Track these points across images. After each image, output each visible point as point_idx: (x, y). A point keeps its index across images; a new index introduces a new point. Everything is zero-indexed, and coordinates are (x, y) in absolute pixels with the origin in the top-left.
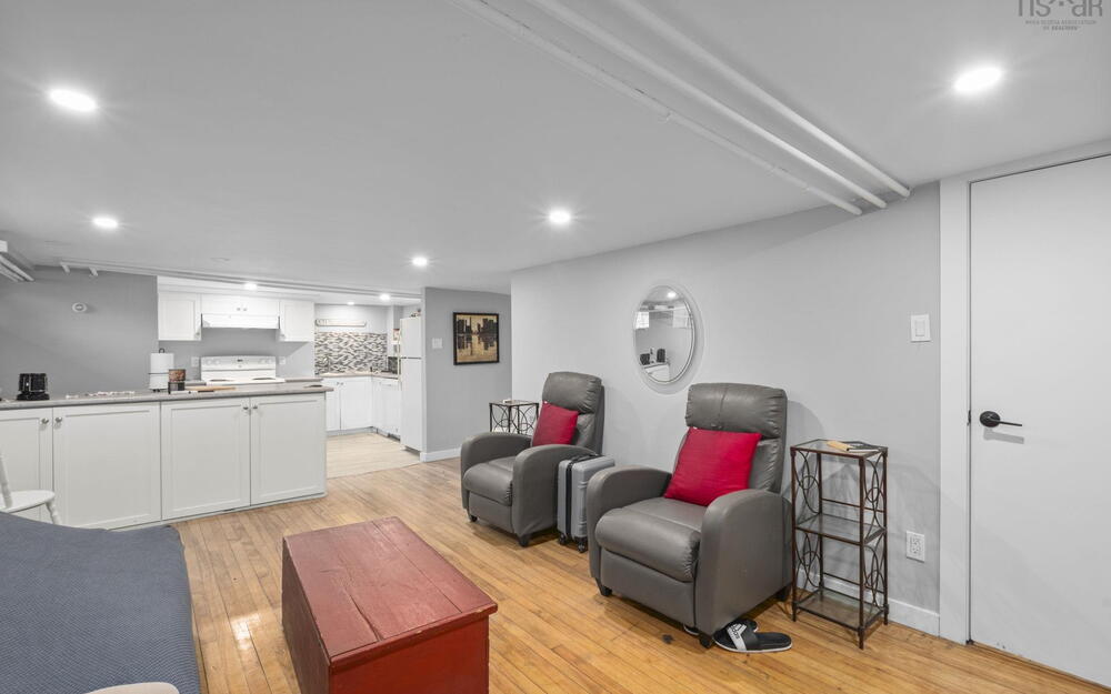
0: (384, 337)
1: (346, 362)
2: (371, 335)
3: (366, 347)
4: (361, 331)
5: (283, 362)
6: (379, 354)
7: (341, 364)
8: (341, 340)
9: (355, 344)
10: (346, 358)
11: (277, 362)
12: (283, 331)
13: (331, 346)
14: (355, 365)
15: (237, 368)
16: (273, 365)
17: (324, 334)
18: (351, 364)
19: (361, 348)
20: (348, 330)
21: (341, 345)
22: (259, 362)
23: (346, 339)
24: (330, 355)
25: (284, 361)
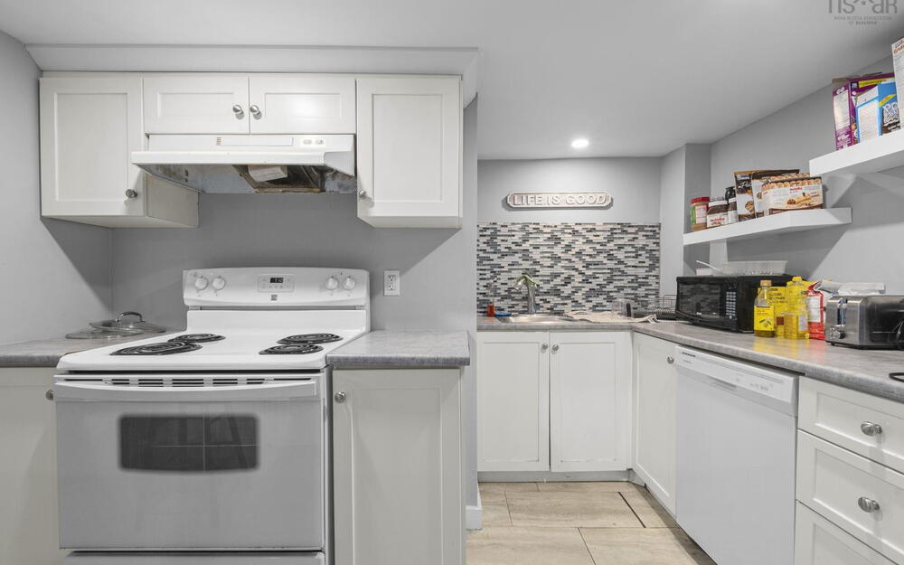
0: (654, 232)
1: (567, 290)
2: (624, 228)
3: (610, 257)
4: (599, 219)
5: (394, 287)
6: (641, 272)
7: (556, 292)
8: (557, 240)
9: (588, 249)
10: (568, 280)
11: (375, 289)
12: (365, 183)
13: (536, 255)
14: (587, 297)
15: (264, 298)
16: (360, 295)
17: (525, 225)
18: (579, 296)
19: (600, 258)
20: (572, 218)
21: (558, 250)
22: (323, 286)
23: (567, 239)
24: (535, 273)
25: (397, 283)
